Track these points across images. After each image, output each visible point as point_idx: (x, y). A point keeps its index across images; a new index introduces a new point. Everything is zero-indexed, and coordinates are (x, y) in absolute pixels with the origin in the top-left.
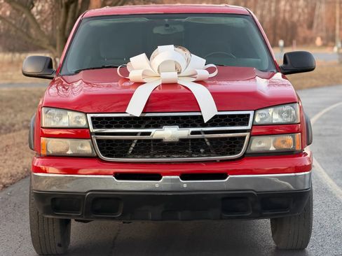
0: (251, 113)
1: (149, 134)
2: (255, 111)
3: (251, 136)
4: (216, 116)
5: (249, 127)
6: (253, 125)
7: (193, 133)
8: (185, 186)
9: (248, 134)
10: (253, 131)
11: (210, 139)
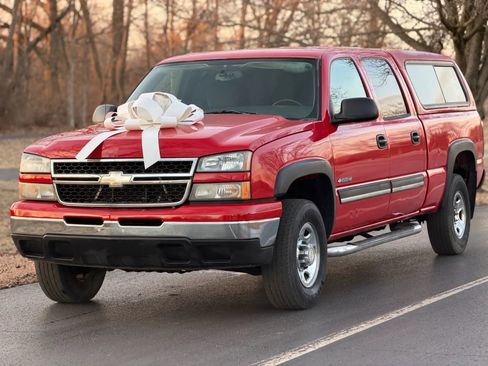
0: (195, 160)
1: (97, 179)
2: (199, 158)
3: (192, 183)
4: (158, 163)
5: (191, 174)
6: (195, 172)
7: (135, 179)
8: (123, 231)
9: (189, 182)
10: (195, 179)
11: (167, 185)
